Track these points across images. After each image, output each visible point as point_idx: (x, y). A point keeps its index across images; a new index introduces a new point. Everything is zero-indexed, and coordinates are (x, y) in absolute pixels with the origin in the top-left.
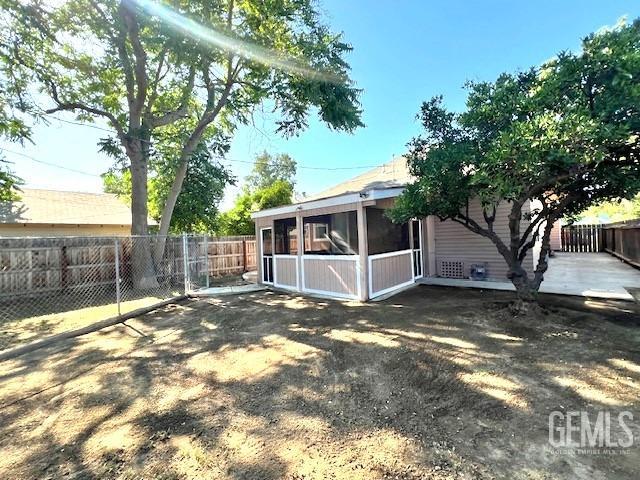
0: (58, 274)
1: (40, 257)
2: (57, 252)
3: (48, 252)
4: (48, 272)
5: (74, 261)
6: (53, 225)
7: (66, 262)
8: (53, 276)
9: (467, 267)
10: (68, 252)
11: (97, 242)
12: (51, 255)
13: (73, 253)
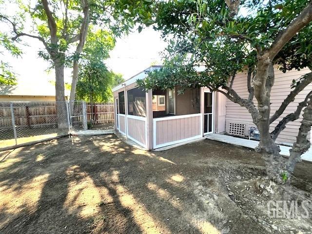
0: (25, 120)
1: (17, 111)
2: (24, 109)
3: (20, 109)
4: (21, 119)
5: (33, 114)
6: (22, 96)
7: (29, 114)
8: (23, 121)
9: (248, 128)
10: (29, 109)
11: (43, 105)
12: (22, 110)
13: (32, 110)
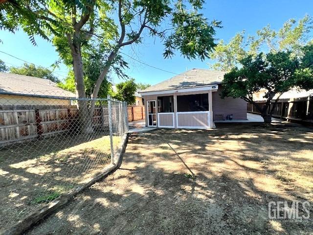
0: (35, 128)
1: (23, 116)
2: (32, 113)
3: (27, 113)
4: (29, 126)
5: (43, 119)
8: (32, 128)
9: (225, 116)
10: (40, 113)
11: (54, 107)
12: (29, 114)
